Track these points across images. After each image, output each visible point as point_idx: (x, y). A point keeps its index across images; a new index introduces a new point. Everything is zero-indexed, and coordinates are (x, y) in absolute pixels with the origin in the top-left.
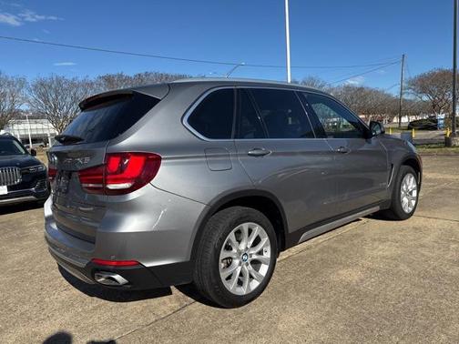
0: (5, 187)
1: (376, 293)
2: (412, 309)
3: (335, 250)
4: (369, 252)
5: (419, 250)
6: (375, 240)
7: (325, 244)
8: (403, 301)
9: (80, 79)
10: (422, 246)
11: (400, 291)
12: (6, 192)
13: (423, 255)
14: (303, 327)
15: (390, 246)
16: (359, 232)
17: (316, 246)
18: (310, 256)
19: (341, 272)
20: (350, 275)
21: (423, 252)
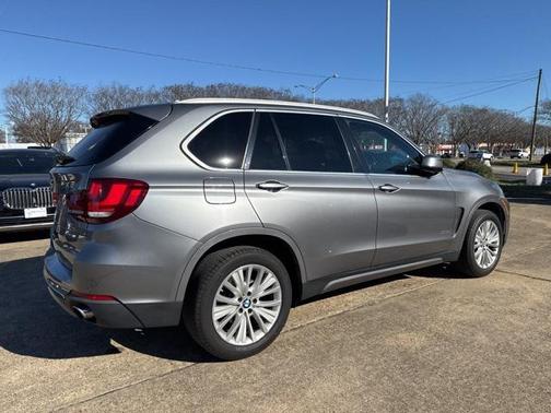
0: (45, 209)
1: (437, 364)
2: (475, 388)
3: (402, 309)
4: (442, 315)
5: (507, 316)
6: (455, 301)
7: (393, 300)
8: (468, 377)
9: (145, 89)
10: (512, 312)
11: (467, 365)
12: (45, 215)
13: (511, 324)
14: (336, 395)
15: (471, 309)
16: (439, 289)
17: (380, 302)
18: (370, 313)
19: (400, 336)
20: (412, 341)
21: (511, 320)
